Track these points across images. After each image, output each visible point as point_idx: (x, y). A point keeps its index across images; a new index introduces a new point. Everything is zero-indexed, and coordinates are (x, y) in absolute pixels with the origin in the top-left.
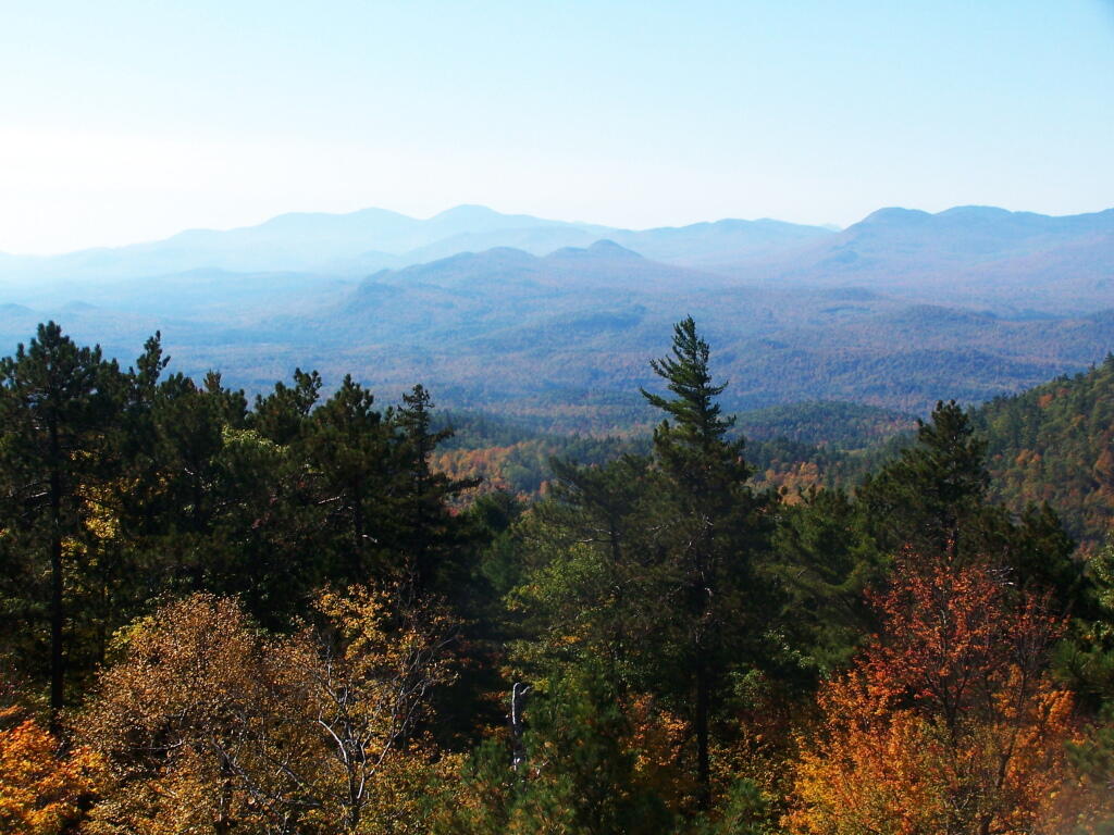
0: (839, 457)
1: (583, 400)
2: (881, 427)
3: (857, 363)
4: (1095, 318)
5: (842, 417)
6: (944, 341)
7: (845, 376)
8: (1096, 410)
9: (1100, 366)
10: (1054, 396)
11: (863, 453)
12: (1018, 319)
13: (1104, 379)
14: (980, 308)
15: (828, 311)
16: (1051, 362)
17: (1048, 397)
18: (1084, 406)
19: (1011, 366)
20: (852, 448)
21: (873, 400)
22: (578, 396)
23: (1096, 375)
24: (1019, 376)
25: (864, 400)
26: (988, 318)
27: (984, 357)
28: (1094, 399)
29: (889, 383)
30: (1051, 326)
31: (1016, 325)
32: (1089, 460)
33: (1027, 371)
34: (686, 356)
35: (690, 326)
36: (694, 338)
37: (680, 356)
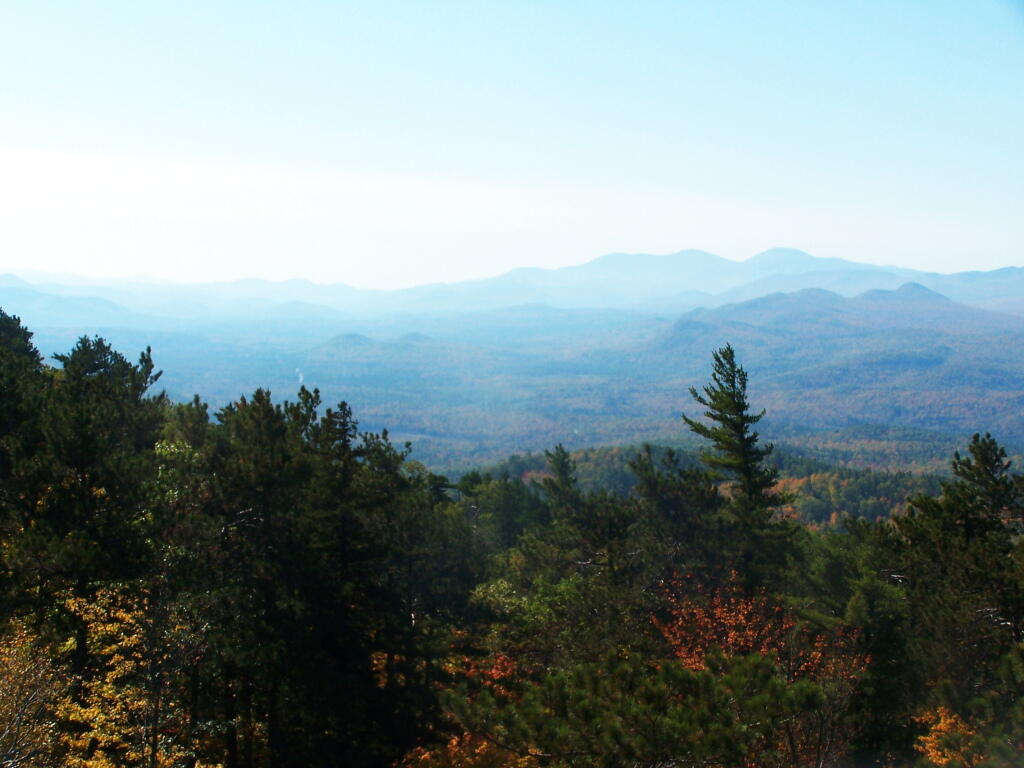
1: (884, 436)
22: (879, 432)
34: (725, 385)
35: (729, 354)
36: (733, 365)
37: (720, 385)
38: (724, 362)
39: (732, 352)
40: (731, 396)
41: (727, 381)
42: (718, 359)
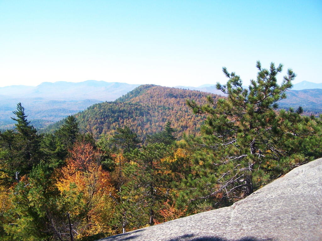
0: (39, 130)
2: (46, 124)
3: (40, 112)
4: (84, 101)
5: (39, 122)
6: (56, 107)
7: (38, 114)
8: (86, 118)
9: (86, 110)
10: (78, 116)
11: (43, 128)
12: (70, 102)
13: (87, 112)
14: (63, 100)
15: (34, 102)
16: (76, 109)
17: (77, 116)
18: (84, 117)
19: (69, 110)
20: (41, 128)
21: (44, 119)
23: (86, 111)
24: (71, 112)
25: (42, 119)
26: (64, 102)
27: (64, 109)
28: (85, 115)
29: (47, 115)
30: (76, 103)
31: (70, 103)
32: (86, 127)
33: (73, 111)
34: (20, 110)
35: (20, 104)
36: (21, 106)
37: (19, 110)
38: (19, 106)
39: (21, 104)
40: (21, 112)
41: (20, 109)
42: (18, 105)
